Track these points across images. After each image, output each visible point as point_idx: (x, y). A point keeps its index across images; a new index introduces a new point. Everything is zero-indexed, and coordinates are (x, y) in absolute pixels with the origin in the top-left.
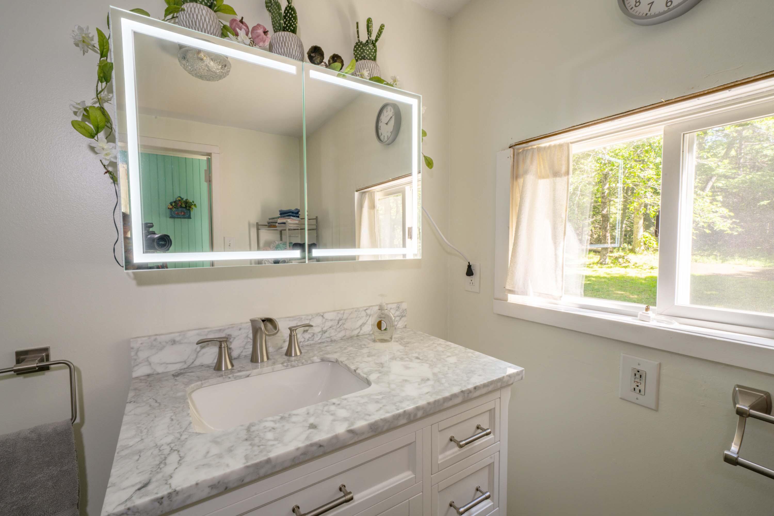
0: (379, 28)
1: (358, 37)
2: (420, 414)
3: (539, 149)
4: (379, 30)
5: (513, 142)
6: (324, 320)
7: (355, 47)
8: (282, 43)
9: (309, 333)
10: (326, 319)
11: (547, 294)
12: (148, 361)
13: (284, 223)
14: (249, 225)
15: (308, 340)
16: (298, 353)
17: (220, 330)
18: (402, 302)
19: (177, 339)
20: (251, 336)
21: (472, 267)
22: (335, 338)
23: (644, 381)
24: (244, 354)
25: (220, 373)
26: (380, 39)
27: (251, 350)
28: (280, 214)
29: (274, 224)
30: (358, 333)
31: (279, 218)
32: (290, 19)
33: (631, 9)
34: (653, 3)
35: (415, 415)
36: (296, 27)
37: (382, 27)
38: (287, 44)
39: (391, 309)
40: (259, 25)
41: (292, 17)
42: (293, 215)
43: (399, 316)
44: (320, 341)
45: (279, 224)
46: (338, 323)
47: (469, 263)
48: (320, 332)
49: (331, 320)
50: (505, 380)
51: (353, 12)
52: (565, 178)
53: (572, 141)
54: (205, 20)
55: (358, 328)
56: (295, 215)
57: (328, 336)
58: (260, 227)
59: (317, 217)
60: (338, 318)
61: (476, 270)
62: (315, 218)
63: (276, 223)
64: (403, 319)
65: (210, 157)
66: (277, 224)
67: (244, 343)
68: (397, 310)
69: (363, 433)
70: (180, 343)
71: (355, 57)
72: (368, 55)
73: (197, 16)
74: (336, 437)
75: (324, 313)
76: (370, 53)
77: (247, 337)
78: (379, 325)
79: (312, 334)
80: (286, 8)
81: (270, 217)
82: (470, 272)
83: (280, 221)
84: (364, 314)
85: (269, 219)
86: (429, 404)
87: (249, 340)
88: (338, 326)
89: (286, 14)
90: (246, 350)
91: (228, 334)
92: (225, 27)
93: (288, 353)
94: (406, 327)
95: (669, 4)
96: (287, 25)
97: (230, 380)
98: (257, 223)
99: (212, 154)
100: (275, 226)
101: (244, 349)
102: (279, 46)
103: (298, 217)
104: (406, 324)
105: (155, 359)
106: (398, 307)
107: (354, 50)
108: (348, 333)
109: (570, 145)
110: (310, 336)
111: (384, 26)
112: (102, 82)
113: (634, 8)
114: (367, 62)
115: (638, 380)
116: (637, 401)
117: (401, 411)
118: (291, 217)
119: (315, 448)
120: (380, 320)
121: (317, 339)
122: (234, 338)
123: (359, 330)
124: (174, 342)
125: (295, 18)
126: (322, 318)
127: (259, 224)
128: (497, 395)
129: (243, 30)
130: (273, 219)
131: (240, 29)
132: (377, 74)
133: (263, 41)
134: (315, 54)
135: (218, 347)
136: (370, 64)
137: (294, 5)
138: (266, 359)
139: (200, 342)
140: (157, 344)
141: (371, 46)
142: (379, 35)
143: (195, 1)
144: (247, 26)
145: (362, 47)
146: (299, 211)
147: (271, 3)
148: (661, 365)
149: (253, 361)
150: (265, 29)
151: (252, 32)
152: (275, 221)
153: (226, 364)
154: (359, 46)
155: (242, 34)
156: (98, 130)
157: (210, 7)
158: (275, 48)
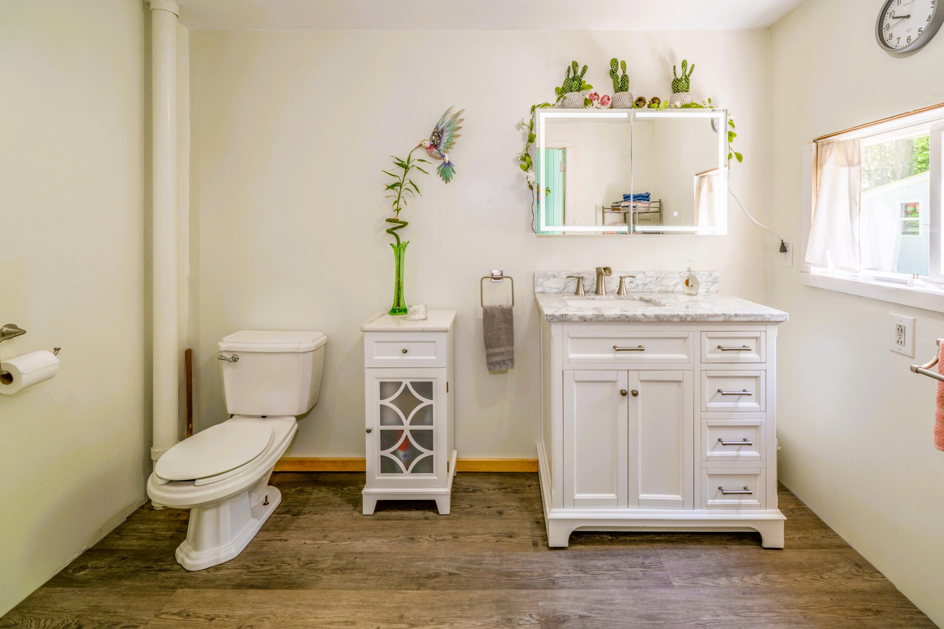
0: (691, 66)
1: (675, 76)
2: (689, 319)
3: (839, 142)
4: (691, 69)
5: (816, 137)
6: (645, 276)
7: (673, 82)
8: (619, 100)
9: (634, 284)
10: (647, 276)
11: (849, 268)
12: (542, 284)
13: (627, 206)
14: (596, 208)
15: (633, 288)
16: (625, 293)
17: (578, 273)
18: (715, 271)
19: (556, 275)
20: (596, 279)
21: (785, 245)
22: (653, 290)
23: (904, 334)
24: (591, 290)
25: (578, 297)
26: (691, 75)
27: (596, 288)
28: (624, 198)
30: (673, 290)
31: (622, 201)
32: (625, 82)
33: (887, 40)
34: (899, 38)
35: (686, 318)
36: (628, 86)
37: (693, 66)
38: (622, 100)
39: (703, 275)
40: (605, 96)
41: (626, 80)
42: (643, 198)
43: (711, 282)
44: (642, 291)
45: (622, 207)
46: (657, 280)
47: (782, 240)
48: (642, 284)
49: (651, 277)
50: (765, 316)
51: (672, 56)
52: (857, 168)
53: (863, 136)
54: (576, 100)
55: (672, 286)
57: (648, 288)
58: (605, 210)
59: (660, 200)
60: (656, 277)
61: (789, 248)
62: (659, 201)
63: (619, 206)
64: (714, 284)
65: (564, 150)
66: (620, 207)
67: (592, 283)
68: (709, 277)
69: (651, 318)
70: (557, 277)
71: (673, 89)
72: (682, 88)
73: (573, 99)
74: (636, 315)
75: (645, 271)
76: (683, 87)
77: (593, 279)
78: (687, 283)
79: (636, 285)
80: (622, 76)
82: (783, 249)
83: (623, 204)
84: (678, 276)
85: (613, 203)
87: (595, 282)
88: (657, 282)
89: (622, 80)
90: (593, 288)
91: (583, 276)
92: (586, 99)
93: (619, 293)
94: (717, 292)
95: (909, 41)
96: (623, 86)
97: (584, 299)
98: (603, 207)
99: (567, 148)
100: (619, 210)
101: (592, 287)
102: (617, 101)
103: (649, 200)
104: (718, 289)
105: (545, 284)
106: (711, 275)
107: (672, 85)
108: (664, 289)
109: (860, 140)
110: (635, 286)
111: (694, 66)
112: (529, 142)
113: (889, 40)
114: (680, 94)
115: (900, 334)
116: (899, 351)
117: (675, 313)
118: (642, 201)
119: (624, 317)
120: (688, 279)
121: (640, 288)
122: (586, 279)
123: (674, 287)
124: (554, 276)
125: (628, 81)
126: (644, 274)
127: (605, 207)
128: (763, 328)
129: (596, 100)
130: (617, 203)
131: (594, 100)
132: (688, 101)
133: (607, 104)
134: (640, 102)
135: (577, 282)
136: (683, 95)
137: (627, 73)
138: (604, 293)
139: (568, 277)
140: (546, 276)
141: (684, 82)
142: (691, 72)
143: (572, 91)
144: (598, 96)
145: (678, 83)
146: (649, 195)
147: (613, 73)
148: (915, 320)
149: (597, 292)
150: (608, 97)
151: (601, 100)
152: (619, 204)
153: (581, 291)
154: (676, 82)
155: (595, 102)
156: (528, 166)
157: (579, 91)
158: (614, 105)
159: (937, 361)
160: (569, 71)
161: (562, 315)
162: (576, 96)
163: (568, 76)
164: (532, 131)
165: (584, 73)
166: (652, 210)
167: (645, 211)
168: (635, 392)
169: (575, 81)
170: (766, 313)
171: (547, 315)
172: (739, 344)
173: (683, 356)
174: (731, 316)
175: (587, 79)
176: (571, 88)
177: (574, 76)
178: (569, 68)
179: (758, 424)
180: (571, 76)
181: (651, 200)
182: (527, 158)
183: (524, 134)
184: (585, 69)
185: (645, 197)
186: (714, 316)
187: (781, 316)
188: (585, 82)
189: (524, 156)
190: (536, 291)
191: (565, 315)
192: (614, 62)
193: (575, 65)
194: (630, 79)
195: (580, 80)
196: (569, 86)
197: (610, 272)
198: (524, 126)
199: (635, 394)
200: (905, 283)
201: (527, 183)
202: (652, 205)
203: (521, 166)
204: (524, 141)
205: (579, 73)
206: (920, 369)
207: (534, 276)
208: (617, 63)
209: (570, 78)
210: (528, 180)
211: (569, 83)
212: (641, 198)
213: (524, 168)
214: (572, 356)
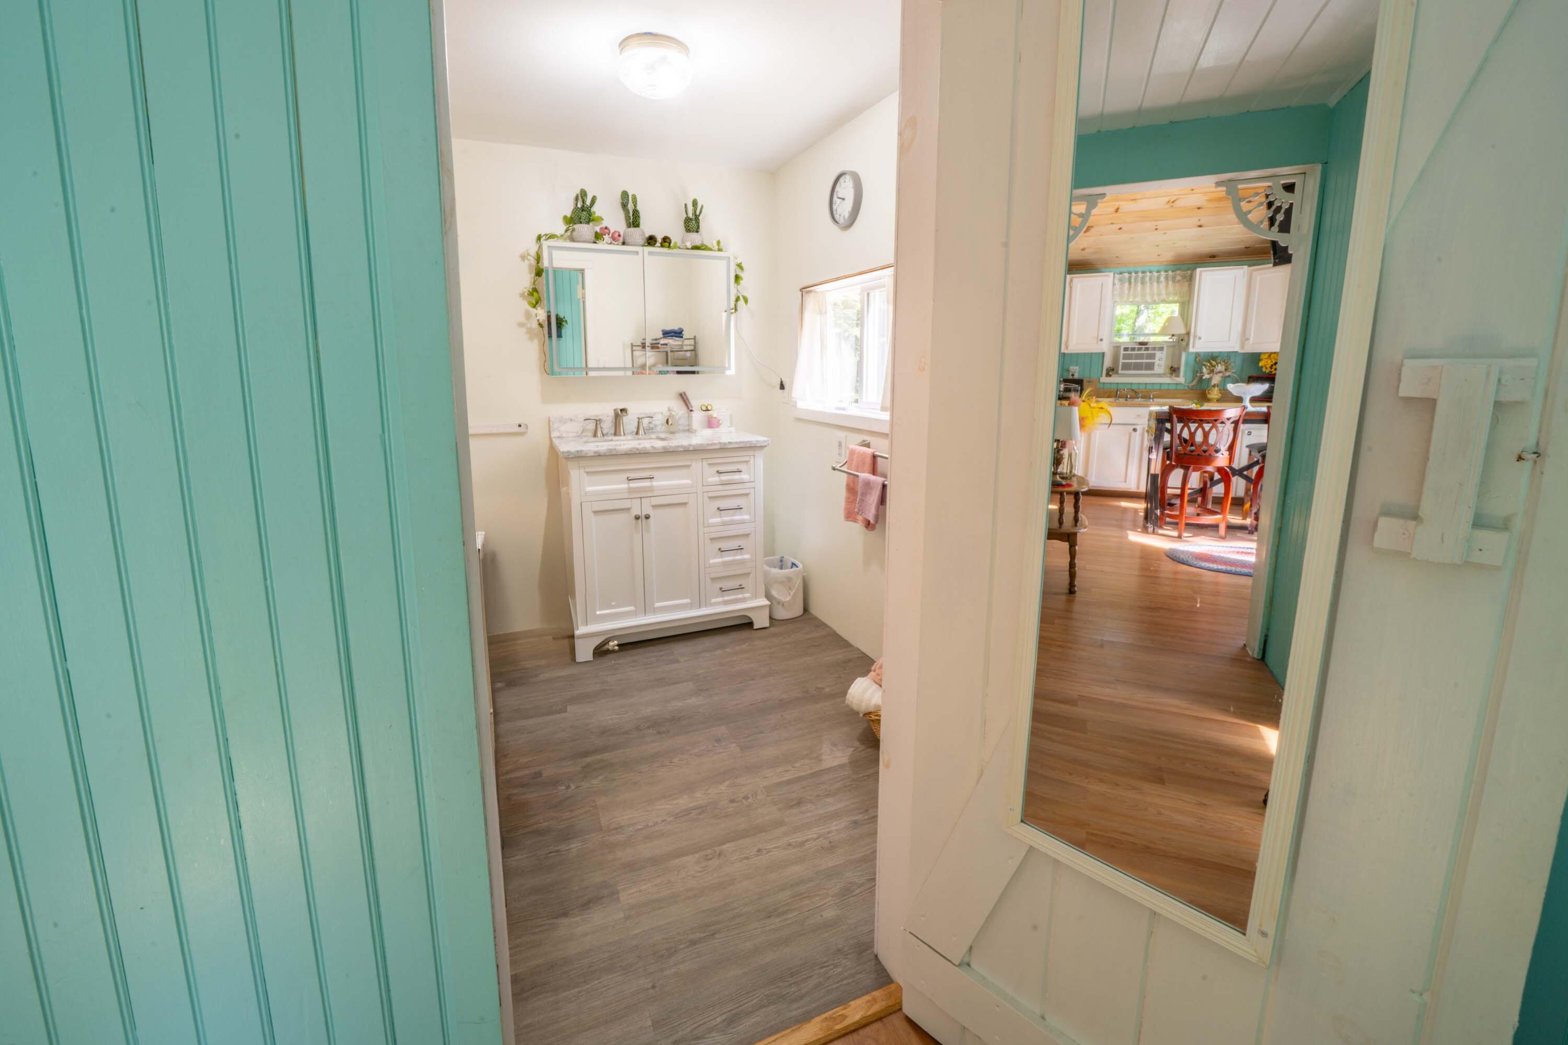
1: (686, 215)
2: (691, 448)
3: (816, 294)
5: (799, 288)
6: (663, 417)
7: (685, 221)
8: (630, 236)
9: (653, 424)
12: (558, 429)
13: (666, 344)
16: (643, 434)
17: (596, 416)
19: (573, 419)
20: (614, 421)
21: (784, 384)
24: (609, 432)
25: (596, 439)
26: (701, 215)
27: (614, 430)
29: (657, 345)
31: (661, 338)
32: (636, 218)
33: (835, 214)
34: (840, 215)
35: (688, 448)
36: (640, 222)
37: (702, 207)
38: (634, 237)
40: (616, 231)
41: (637, 214)
42: (676, 335)
45: (662, 345)
47: (781, 379)
48: (660, 424)
50: (753, 443)
54: (586, 234)
56: (678, 335)
58: (634, 348)
59: (695, 337)
61: (786, 386)
63: (659, 343)
65: (583, 272)
66: (659, 345)
67: (610, 426)
69: (658, 449)
70: (574, 421)
71: (685, 228)
73: (582, 232)
74: (645, 447)
75: (663, 411)
76: (693, 227)
77: (611, 421)
79: (655, 425)
80: (633, 210)
81: (654, 338)
82: (782, 387)
83: (662, 342)
85: (652, 340)
86: (697, 444)
87: (613, 424)
89: (634, 214)
90: (611, 430)
91: (601, 418)
92: (596, 232)
93: (637, 433)
95: (845, 218)
96: (634, 221)
97: (602, 438)
98: (632, 344)
100: (658, 348)
102: (629, 238)
103: (682, 337)
105: (562, 428)
107: (684, 223)
110: (653, 426)
112: (537, 276)
114: (691, 234)
117: (680, 444)
118: (674, 338)
119: (635, 451)
122: (605, 422)
124: (571, 420)
125: (639, 217)
126: (661, 414)
127: (634, 344)
128: (751, 453)
129: (607, 235)
130: (656, 340)
131: (605, 235)
132: (698, 243)
133: (618, 240)
134: (651, 241)
135: (595, 424)
136: (693, 235)
137: (638, 208)
138: (622, 433)
139: (585, 420)
140: (563, 421)
141: (694, 222)
142: (701, 212)
143: (581, 223)
144: (609, 230)
145: (689, 222)
146: (683, 331)
147: (624, 206)
148: (846, 437)
149: (615, 434)
150: (619, 233)
151: (612, 236)
152: (658, 341)
153: (599, 434)
154: (687, 220)
155: (606, 237)
156: (537, 303)
157: (588, 223)
158: (627, 241)
159: (846, 462)
160: (577, 199)
161: (578, 451)
162: (586, 229)
163: (577, 204)
164: (539, 264)
165: (594, 204)
166: (685, 348)
167: (678, 350)
168: (647, 516)
169: (584, 213)
170: (753, 440)
171: (563, 452)
172: (734, 468)
173: (689, 481)
174: (725, 444)
175: (597, 210)
176: (580, 219)
177: (583, 206)
178: (577, 197)
179: (749, 533)
180: (579, 206)
181: (684, 337)
182: (535, 294)
183: (530, 266)
184: (594, 200)
185: (678, 334)
186: (712, 444)
187: (765, 441)
188: (595, 213)
189: (531, 291)
190: (552, 436)
191: (581, 451)
192: (625, 195)
193: (583, 194)
194: (641, 215)
195: (590, 211)
196: (578, 216)
197: (626, 413)
198: (529, 257)
199: (647, 517)
200: (844, 409)
201: (537, 321)
202: (686, 342)
203: (530, 303)
204: (531, 273)
205: (588, 202)
206: (836, 467)
207: (549, 421)
208: (628, 196)
209: (578, 208)
210: (538, 318)
211: (577, 213)
212: (672, 334)
213: (531, 305)
214: (589, 489)
